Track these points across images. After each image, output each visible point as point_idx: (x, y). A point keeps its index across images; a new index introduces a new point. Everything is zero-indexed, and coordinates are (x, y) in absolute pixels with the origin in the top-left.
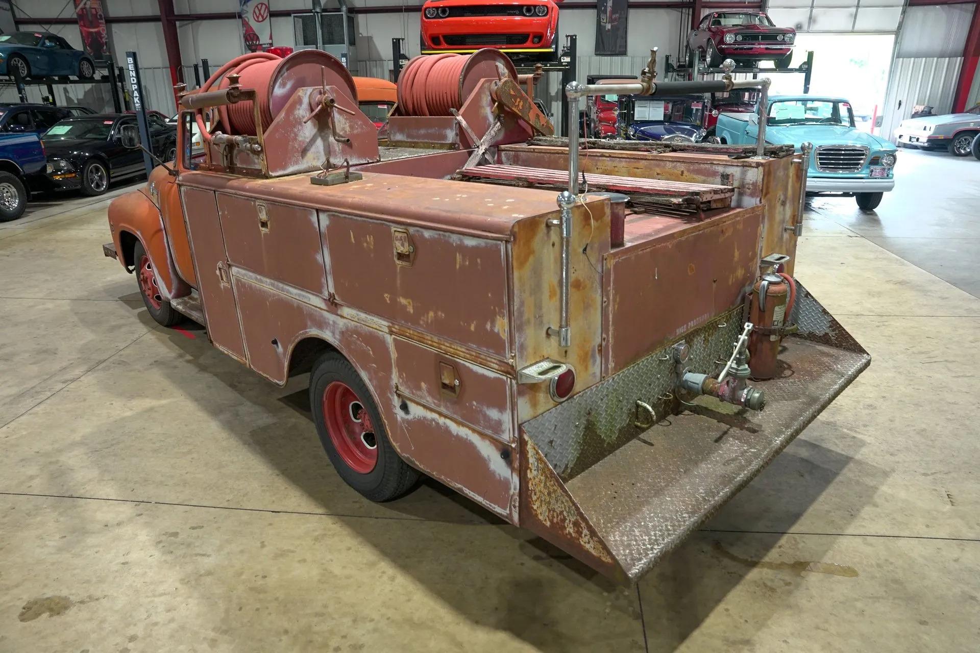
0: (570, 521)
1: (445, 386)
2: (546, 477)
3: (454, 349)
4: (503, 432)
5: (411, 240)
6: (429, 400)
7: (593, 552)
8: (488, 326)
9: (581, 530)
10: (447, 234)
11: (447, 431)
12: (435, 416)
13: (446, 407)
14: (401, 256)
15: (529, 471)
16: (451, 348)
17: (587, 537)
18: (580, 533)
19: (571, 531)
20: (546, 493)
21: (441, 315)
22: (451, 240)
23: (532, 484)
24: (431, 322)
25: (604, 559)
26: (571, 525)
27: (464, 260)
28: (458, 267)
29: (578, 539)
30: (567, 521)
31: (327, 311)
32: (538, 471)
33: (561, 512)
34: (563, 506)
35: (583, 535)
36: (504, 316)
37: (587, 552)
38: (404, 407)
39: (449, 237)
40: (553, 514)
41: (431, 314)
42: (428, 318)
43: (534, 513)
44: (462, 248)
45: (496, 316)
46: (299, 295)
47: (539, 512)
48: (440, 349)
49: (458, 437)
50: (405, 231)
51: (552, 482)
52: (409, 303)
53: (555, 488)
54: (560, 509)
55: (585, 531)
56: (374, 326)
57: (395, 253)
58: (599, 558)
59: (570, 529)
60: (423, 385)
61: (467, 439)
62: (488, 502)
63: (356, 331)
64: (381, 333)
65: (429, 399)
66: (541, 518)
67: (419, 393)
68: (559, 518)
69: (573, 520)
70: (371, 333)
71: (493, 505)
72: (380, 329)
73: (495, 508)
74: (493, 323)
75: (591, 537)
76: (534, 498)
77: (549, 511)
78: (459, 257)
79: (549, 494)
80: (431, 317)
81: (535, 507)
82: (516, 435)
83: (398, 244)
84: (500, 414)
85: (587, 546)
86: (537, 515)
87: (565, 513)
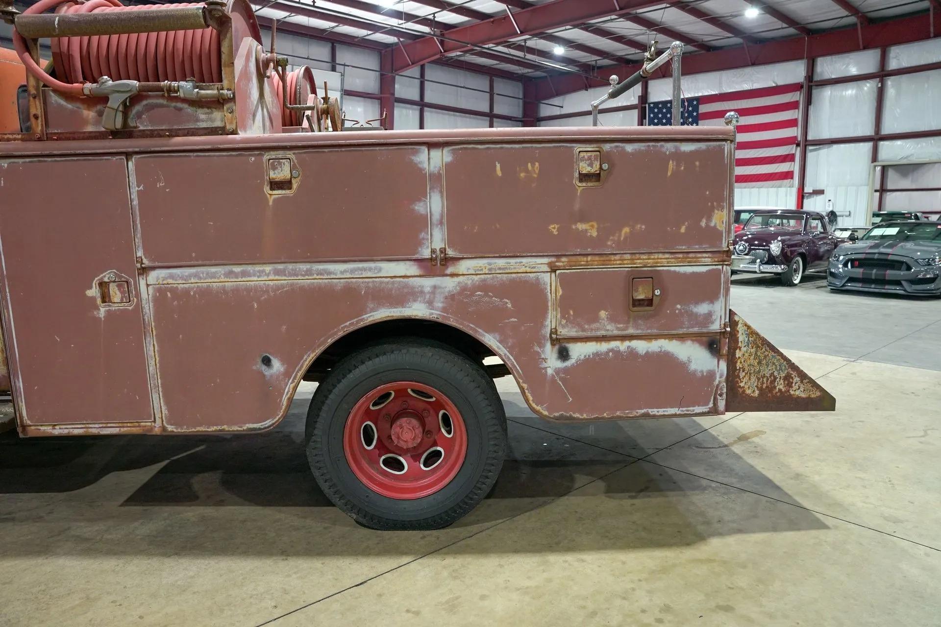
0: (780, 379)
1: (637, 303)
2: (758, 347)
3: (653, 259)
4: (713, 323)
5: (603, 157)
6: (611, 329)
7: (803, 395)
8: (703, 223)
9: (791, 380)
10: (659, 144)
11: (632, 354)
12: (614, 344)
13: (637, 327)
14: (584, 177)
15: (738, 351)
16: (649, 259)
17: (797, 384)
18: (790, 385)
19: (781, 387)
20: (756, 364)
21: (641, 227)
22: (664, 150)
23: (741, 362)
24: (626, 238)
25: (813, 396)
26: (782, 381)
27: (678, 165)
28: (669, 174)
29: (789, 391)
30: (778, 380)
31: (420, 276)
32: (748, 346)
33: (772, 374)
34: (774, 367)
35: (793, 384)
36: (723, 208)
37: (798, 397)
38: (564, 354)
39: (662, 146)
40: (763, 381)
41: (626, 230)
42: (620, 236)
43: (741, 390)
44: (678, 156)
45: (714, 211)
46: (353, 271)
47: (746, 387)
48: (635, 264)
49: (648, 356)
50: (597, 149)
51: (764, 349)
52: (592, 226)
53: (766, 353)
54: (770, 372)
55: (797, 379)
56: (523, 269)
57: (577, 175)
58: (809, 398)
59: (780, 386)
60: (603, 314)
61: (660, 352)
62: (684, 409)
63: (484, 287)
64: (532, 275)
65: (609, 327)
66: (748, 392)
67: (594, 326)
68: (769, 382)
69: (784, 375)
70: (513, 281)
71: (691, 408)
72: (534, 270)
73: (693, 411)
74: (709, 218)
75: (802, 382)
76: (742, 374)
77: (759, 379)
78: (671, 165)
79: (760, 363)
80: (626, 233)
81: (742, 385)
82: (727, 320)
83: (582, 164)
84: (711, 305)
85: (797, 393)
86: (744, 391)
87: (776, 374)
